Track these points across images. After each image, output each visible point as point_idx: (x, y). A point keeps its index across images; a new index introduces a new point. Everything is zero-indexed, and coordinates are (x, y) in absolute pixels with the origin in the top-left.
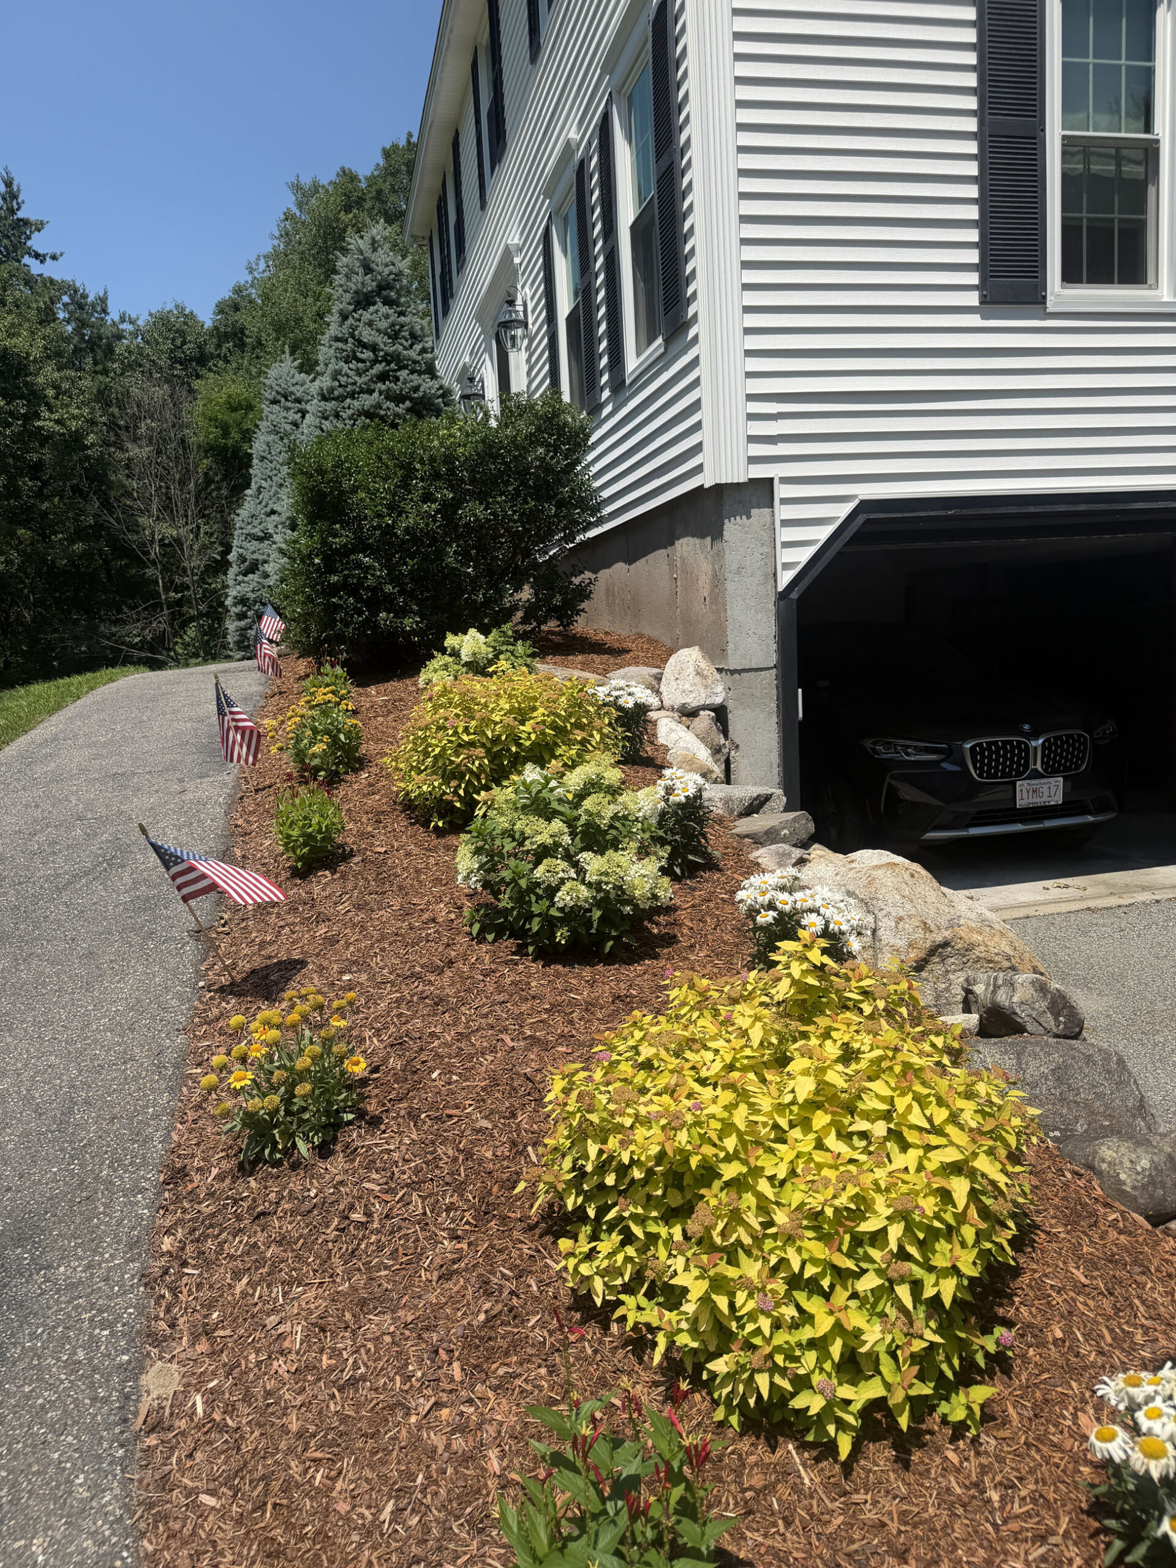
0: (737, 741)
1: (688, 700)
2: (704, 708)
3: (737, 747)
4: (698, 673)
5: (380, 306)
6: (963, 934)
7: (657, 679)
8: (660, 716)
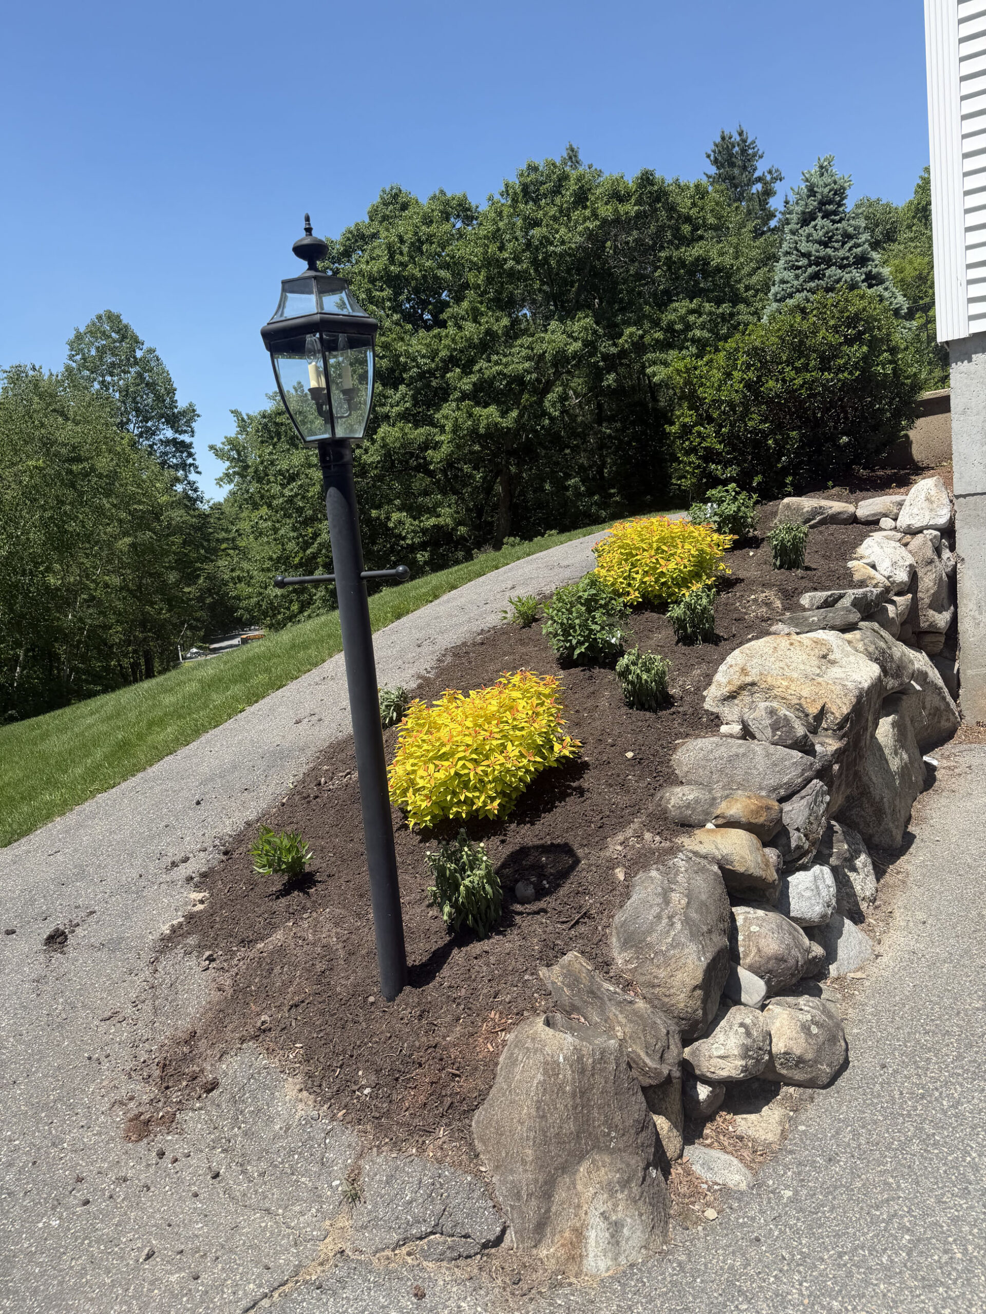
0: (963, 555)
1: (913, 522)
2: (928, 528)
3: (963, 559)
4: (927, 499)
5: (819, 222)
6: (769, 679)
7: (900, 504)
8: (877, 536)
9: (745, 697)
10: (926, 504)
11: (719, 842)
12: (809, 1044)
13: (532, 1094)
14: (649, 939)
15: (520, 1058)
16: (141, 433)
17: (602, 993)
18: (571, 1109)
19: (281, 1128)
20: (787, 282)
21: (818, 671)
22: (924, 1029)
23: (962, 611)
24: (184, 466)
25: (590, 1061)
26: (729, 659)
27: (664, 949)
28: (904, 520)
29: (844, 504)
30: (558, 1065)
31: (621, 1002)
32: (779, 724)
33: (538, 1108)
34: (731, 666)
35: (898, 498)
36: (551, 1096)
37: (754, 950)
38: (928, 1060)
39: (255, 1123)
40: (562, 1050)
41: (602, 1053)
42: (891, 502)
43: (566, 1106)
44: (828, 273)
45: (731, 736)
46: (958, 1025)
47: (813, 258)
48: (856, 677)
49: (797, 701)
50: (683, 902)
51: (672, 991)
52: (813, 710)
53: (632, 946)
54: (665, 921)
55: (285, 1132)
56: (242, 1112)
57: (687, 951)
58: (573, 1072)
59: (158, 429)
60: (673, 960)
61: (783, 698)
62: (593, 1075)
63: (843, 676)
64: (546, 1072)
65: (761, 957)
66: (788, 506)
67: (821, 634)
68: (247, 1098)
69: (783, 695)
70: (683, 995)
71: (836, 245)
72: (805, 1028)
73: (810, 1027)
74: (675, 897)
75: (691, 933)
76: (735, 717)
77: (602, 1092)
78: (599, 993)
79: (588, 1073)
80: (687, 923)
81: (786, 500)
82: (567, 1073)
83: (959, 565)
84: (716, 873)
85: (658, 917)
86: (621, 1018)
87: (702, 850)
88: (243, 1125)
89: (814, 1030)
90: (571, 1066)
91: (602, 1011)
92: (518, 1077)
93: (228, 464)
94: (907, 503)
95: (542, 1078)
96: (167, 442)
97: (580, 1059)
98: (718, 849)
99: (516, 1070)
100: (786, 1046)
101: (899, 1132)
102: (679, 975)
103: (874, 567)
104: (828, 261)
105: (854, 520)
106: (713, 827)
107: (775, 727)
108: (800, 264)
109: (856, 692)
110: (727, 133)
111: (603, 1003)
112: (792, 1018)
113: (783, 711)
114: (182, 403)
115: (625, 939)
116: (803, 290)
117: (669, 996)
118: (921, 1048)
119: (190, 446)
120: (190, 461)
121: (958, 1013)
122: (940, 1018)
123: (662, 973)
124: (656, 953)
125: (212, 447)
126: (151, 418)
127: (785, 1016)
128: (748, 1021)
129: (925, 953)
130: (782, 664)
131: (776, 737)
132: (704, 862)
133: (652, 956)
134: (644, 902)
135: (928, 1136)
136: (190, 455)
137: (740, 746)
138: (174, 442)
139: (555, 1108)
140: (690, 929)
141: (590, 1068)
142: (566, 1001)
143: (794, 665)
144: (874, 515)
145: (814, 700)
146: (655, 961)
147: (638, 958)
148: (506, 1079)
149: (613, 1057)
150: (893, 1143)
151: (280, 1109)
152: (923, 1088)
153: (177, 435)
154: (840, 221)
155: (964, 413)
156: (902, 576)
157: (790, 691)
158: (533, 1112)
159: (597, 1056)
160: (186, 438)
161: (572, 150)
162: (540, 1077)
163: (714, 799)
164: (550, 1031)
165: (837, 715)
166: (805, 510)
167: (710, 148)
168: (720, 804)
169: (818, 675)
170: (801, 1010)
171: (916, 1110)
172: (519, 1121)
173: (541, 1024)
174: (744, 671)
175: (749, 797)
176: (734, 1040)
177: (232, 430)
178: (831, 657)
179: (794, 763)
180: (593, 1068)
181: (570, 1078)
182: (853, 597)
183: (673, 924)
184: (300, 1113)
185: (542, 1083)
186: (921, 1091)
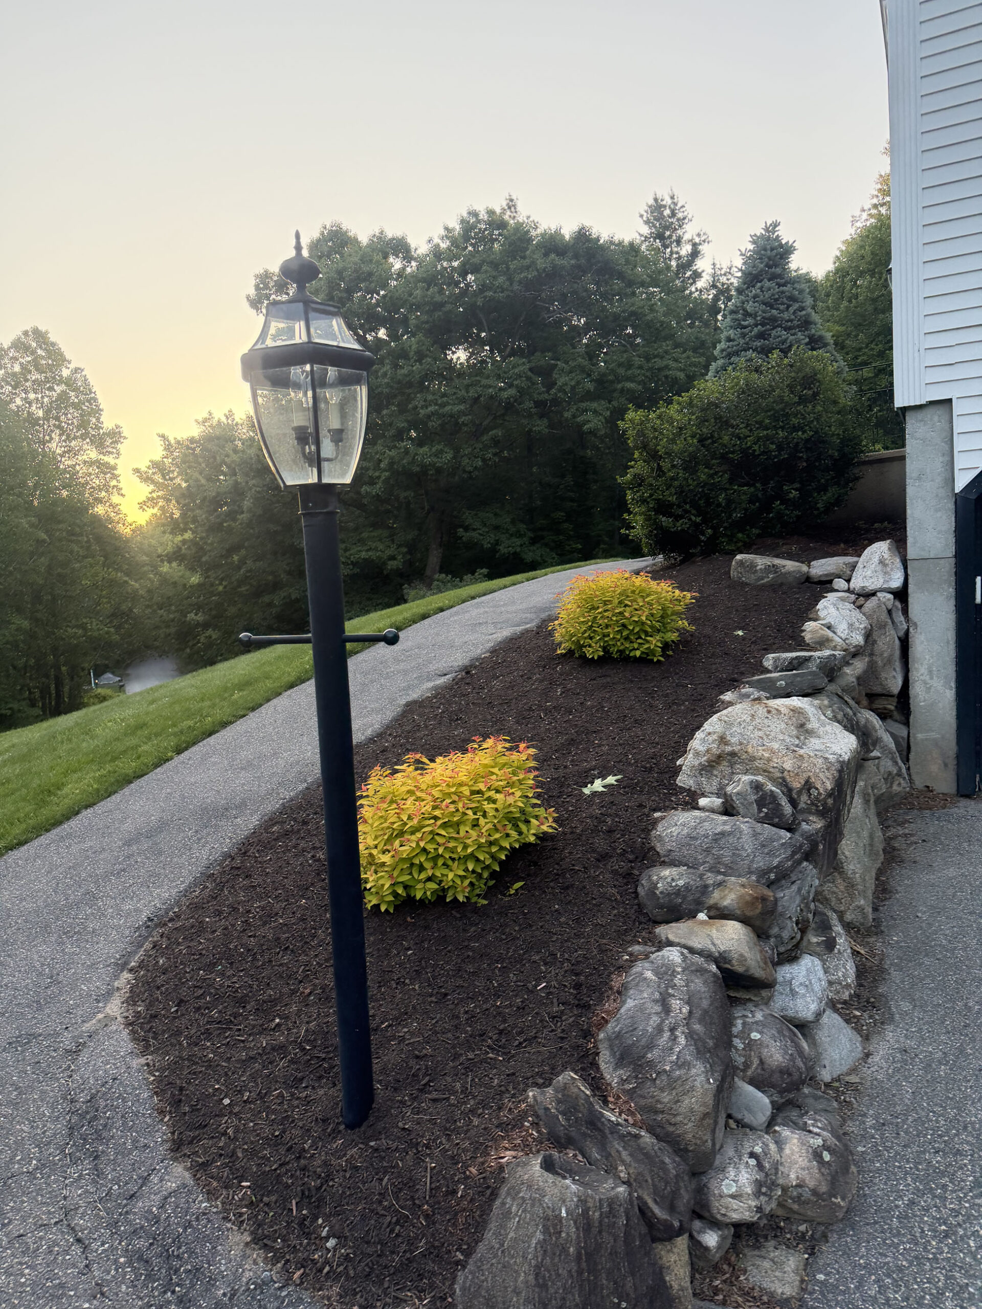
0: (915, 619)
2: (881, 590)
3: (915, 624)
4: (881, 562)
6: (750, 750)
7: (853, 567)
8: (831, 596)
9: (724, 767)
10: (879, 568)
11: (714, 936)
12: (823, 1174)
13: (530, 1256)
14: (649, 1055)
15: (514, 1209)
16: (64, 452)
17: (603, 1123)
18: (575, 1274)
19: (224, 1295)
20: (733, 340)
21: (797, 742)
22: (934, 1148)
23: (913, 675)
24: (106, 487)
25: (597, 1214)
26: (707, 726)
27: (668, 1068)
28: (858, 582)
29: (797, 564)
30: (561, 1221)
31: (624, 1136)
32: (764, 800)
33: (537, 1275)
34: (709, 734)
35: (850, 559)
36: (552, 1259)
37: (756, 1062)
38: (944, 1187)
39: (193, 1286)
40: (564, 1201)
41: (610, 1205)
42: (844, 564)
43: (570, 1271)
44: (774, 333)
45: (713, 811)
46: (968, 1143)
47: (759, 318)
48: (836, 748)
49: (779, 775)
50: (684, 1010)
51: (679, 1118)
52: (796, 785)
53: (630, 1063)
54: (667, 1035)
55: (230, 1299)
56: (176, 1271)
57: (693, 1071)
58: (577, 1229)
59: (81, 449)
60: (679, 1082)
61: (765, 771)
62: (600, 1232)
63: (823, 747)
64: (546, 1231)
65: (763, 1069)
66: (741, 563)
67: (795, 702)
68: (184, 1253)
69: (764, 767)
70: (690, 1125)
71: (782, 307)
72: (817, 1155)
73: (822, 1153)
74: (675, 1003)
75: (697, 1049)
76: (714, 788)
77: (611, 1254)
78: (599, 1125)
79: (595, 1230)
80: (692, 1038)
81: (739, 557)
82: (570, 1230)
83: (911, 629)
84: (714, 974)
85: (659, 1029)
86: (624, 1154)
87: (696, 944)
88: (177, 1289)
89: (827, 1157)
90: (575, 1223)
91: (603, 1145)
92: (512, 1235)
93: (152, 487)
94: (860, 565)
95: (542, 1237)
96: (91, 463)
97: (586, 1211)
98: (714, 945)
99: (510, 1224)
100: (798, 1178)
101: (928, 1282)
102: (686, 1102)
103: (829, 627)
104: (773, 322)
105: (808, 579)
106: (706, 918)
107: (761, 803)
108: (746, 323)
109: (838, 766)
110: (659, 196)
111: (604, 1136)
112: (803, 1144)
113: (770, 787)
114: (108, 422)
115: (621, 1055)
116: (748, 349)
117: (675, 1125)
118: (934, 1171)
119: (114, 468)
120: (114, 483)
121: (965, 1128)
122: (947, 1132)
123: (666, 1097)
124: (658, 1074)
125: (137, 471)
126: (75, 438)
127: (795, 1141)
128: (758, 1149)
129: (918, 1051)
130: (760, 733)
131: (762, 815)
132: (699, 960)
133: (654, 1076)
134: (641, 1008)
135: (961, 1287)
136: (115, 477)
137: (725, 823)
138: (98, 463)
139: (558, 1275)
140: (695, 1044)
141: (597, 1224)
142: (561, 1131)
143: (773, 734)
144: (826, 575)
145: (797, 774)
146: (658, 1082)
147: (636, 1077)
148: (497, 1234)
149: (622, 1210)
150: (923, 1298)
151: (223, 1268)
152: (945, 1223)
153: (101, 457)
154: (784, 285)
155: (919, 478)
156: (858, 639)
157: (772, 764)
158: (531, 1278)
159: (605, 1209)
160: (109, 459)
161: (512, 200)
162: (539, 1236)
163: (706, 886)
164: (550, 1177)
165: (821, 791)
166: (758, 568)
167: (643, 208)
168: (712, 892)
169: (797, 746)
170: (810, 1132)
171: (942, 1253)
172: (514, 1291)
173: (538, 1168)
174: (722, 740)
175: (743, 886)
176: (746, 1176)
177: (158, 453)
178: (809, 726)
179: (783, 844)
180: (600, 1222)
181: (574, 1237)
182: (818, 661)
183: (676, 1037)
184: (248, 1274)
185: (542, 1244)
186: (943, 1227)
